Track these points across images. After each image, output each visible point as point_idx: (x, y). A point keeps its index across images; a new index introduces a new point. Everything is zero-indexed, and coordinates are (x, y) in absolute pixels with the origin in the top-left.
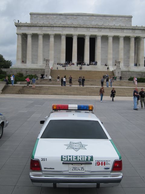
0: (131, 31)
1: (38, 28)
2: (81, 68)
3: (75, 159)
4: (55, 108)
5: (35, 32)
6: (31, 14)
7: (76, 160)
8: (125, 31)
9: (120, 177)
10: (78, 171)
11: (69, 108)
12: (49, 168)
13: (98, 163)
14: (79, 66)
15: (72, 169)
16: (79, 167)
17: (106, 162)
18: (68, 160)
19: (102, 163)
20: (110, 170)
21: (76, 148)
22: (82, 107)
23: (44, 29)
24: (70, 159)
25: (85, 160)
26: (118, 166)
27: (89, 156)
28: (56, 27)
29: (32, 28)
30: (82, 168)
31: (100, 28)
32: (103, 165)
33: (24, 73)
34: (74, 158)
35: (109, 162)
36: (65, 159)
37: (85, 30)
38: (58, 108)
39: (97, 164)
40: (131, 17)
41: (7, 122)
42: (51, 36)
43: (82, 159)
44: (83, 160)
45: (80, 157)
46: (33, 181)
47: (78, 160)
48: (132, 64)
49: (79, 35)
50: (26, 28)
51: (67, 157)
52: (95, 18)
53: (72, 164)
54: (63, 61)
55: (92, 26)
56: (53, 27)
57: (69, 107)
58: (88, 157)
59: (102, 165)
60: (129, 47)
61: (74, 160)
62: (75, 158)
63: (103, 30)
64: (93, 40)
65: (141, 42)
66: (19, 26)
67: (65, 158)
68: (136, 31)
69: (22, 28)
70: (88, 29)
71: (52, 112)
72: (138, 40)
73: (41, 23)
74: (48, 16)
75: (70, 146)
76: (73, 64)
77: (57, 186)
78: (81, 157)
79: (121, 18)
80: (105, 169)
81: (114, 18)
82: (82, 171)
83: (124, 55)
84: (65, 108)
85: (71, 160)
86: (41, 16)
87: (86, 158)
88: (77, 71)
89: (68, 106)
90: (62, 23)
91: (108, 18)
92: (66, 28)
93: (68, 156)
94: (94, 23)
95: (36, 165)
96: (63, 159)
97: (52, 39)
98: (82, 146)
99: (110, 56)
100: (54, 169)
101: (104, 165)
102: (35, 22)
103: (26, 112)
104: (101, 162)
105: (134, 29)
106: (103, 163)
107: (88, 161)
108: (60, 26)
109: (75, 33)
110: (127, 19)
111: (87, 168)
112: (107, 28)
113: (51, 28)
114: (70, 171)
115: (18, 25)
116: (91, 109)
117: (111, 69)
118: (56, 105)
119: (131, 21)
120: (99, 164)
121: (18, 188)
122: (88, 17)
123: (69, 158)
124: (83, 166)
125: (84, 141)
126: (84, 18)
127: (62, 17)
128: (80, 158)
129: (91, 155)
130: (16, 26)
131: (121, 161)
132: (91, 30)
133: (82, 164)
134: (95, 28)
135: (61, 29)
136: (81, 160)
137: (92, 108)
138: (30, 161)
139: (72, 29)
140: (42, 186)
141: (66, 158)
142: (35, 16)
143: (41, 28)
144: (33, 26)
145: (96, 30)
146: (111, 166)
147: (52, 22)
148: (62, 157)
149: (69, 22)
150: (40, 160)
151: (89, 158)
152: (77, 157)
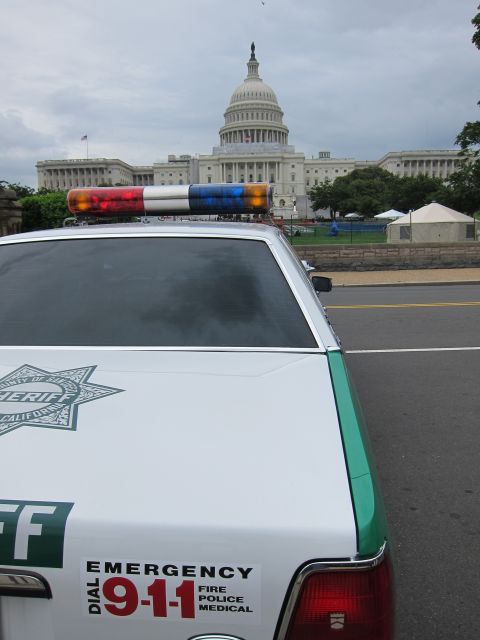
4: (83, 206)
11: (148, 206)
13: (117, 594)
17: (198, 581)
19: (157, 590)
32: (174, 613)
35: (234, 586)
39: (104, 601)
57: (145, 197)
59: (160, 611)
101: (188, 612)
104: (142, 582)
106: (171, 595)
116: (257, 202)
118: (88, 195)
151: (26, 529)
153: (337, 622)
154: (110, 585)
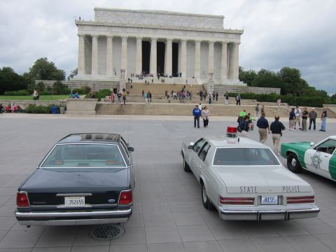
0: (223, 35)
1: (106, 29)
5: (103, 34)
6: (95, 10)
8: (216, 35)
14: (161, 78)
23: (114, 29)
28: (130, 27)
29: (99, 29)
31: (185, 31)
37: (166, 32)
40: (222, 18)
42: (123, 40)
48: (224, 77)
49: (159, 39)
50: (91, 28)
52: (178, 17)
54: (139, 71)
55: (175, 28)
56: (126, 27)
60: (221, 55)
63: (189, 33)
64: (176, 46)
65: (235, 49)
68: (230, 36)
69: (86, 28)
72: (231, 46)
73: (110, 21)
74: (118, 13)
76: (152, 76)
79: (210, 19)
81: (202, 18)
83: (215, 64)
86: (110, 13)
88: (159, 85)
90: (138, 23)
91: (194, 18)
92: (143, 30)
94: (177, 24)
97: (124, 43)
99: (198, 66)
102: (102, 21)
105: (227, 33)
108: (136, 26)
109: (154, 36)
110: (217, 20)
112: (194, 31)
113: (123, 29)
115: (80, 24)
117: (200, 82)
119: (222, 23)
122: (169, 17)
126: (165, 17)
127: (136, 15)
130: (77, 25)
132: (174, 32)
134: (180, 30)
135: (136, 30)
139: (151, 31)
142: (101, 12)
143: (110, 28)
144: (100, 26)
145: (181, 33)
147: (124, 21)
149: (146, 22)
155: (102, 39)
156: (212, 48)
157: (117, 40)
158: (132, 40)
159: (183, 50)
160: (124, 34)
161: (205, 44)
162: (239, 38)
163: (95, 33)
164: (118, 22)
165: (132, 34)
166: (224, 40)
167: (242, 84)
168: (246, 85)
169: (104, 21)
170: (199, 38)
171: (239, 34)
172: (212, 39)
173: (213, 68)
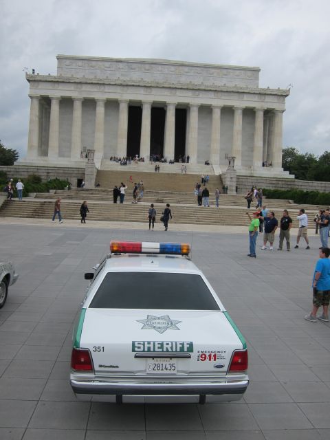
0: (256, 98)
1: (72, 87)
2: (157, 168)
3: (159, 348)
4: (115, 249)
5: (67, 94)
6: (58, 58)
7: (161, 350)
8: (246, 97)
9: (244, 383)
10: (165, 372)
11: (143, 250)
12: (109, 365)
13: (203, 357)
15: (152, 367)
16: (167, 362)
17: (217, 354)
18: (146, 350)
19: (210, 356)
20: (225, 369)
21: (159, 328)
22: (169, 247)
23: (84, 88)
24: (149, 348)
25: (178, 350)
26: (239, 361)
27: (185, 344)
28: (109, 84)
29: (61, 87)
30: (172, 365)
31: (196, 90)
32: (212, 360)
33: (43, 175)
34: (157, 346)
35: (223, 354)
36: (139, 348)
37: (166, 92)
38: (121, 249)
39: (200, 358)
40: (256, 71)
41: (15, 275)
42: (98, 103)
43: (172, 348)
44: (174, 350)
45: (167, 344)
46: (78, 390)
47: (165, 350)
48: (258, 164)
49: (154, 103)
50: (48, 86)
51: (144, 344)
52: (186, 69)
53: (153, 358)
54: (122, 153)
55: (180, 87)
56: (104, 84)
57: (143, 246)
58: (183, 344)
59: (210, 360)
60: (254, 128)
61: (157, 349)
62: (160, 346)
63: (202, 95)
64: (182, 114)
65: (277, 120)
66: (35, 81)
67: (139, 345)
68: (268, 99)
69: (42, 85)
70: (174, 91)
71: (110, 257)
72: (270, 115)
73: (79, 75)
74: (94, 63)
75: (148, 324)
76: (142, 160)
77: (124, 401)
78: (170, 344)
79: (238, 72)
80: (217, 367)
81: (225, 72)
82: (172, 372)
83: (244, 143)
84: (135, 250)
85: (152, 350)
86: (80, 63)
87: (179, 346)
88: (150, 174)
89: (141, 245)
90: (122, 78)
91: (212, 71)
92: (130, 88)
93: (146, 343)
94: (184, 80)
95: (82, 360)
96: (136, 349)
97: (100, 110)
98: (172, 324)
99: (216, 145)
100: (117, 367)
101: (215, 360)
102: (67, 75)
103: (50, 254)
104: (207, 354)
105: (263, 94)
106: (212, 356)
107: (184, 352)
108: (118, 83)
109: (147, 99)
110: (249, 73)
111: (181, 365)
112: (210, 90)
113: (98, 86)
114: (148, 372)
115: (33, 80)
116: (185, 251)
117: (218, 171)
118: (119, 244)
119: (257, 78)
120: (205, 358)
121: (44, 404)
122: (173, 68)
123: (147, 345)
124: (174, 361)
125: (174, 314)
126: (166, 70)
127: (121, 65)
128: (167, 346)
129: (190, 340)
130: (29, 81)
131: (246, 352)
132: (178, 93)
133: (171, 358)
134: (187, 89)
135: (119, 89)
136: (170, 350)
137: (188, 249)
138: (70, 353)
139: (142, 91)
140: (92, 400)
141: (142, 346)
142: (68, 62)
143: (79, 86)
144: (63, 82)
145: (189, 93)
146: (226, 362)
147: (101, 76)
148: (133, 344)
149: (135, 76)
150: (92, 349)
151: (186, 346)
152: (162, 344)
153: (240, 361)
154: (202, 355)
155: (66, 102)
156: (238, 117)
157: (89, 104)
158: (112, 105)
159: (193, 120)
160: (100, 95)
161: (228, 111)
162: (283, 103)
163: (56, 93)
164: (92, 77)
165: (113, 94)
166: (259, 104)
167: (287, 175)
168: (293, 176)
169: (69, 75)
170: (218, 102)
171: (283, 95)
172: (240, 103)
173: (240, 149)
